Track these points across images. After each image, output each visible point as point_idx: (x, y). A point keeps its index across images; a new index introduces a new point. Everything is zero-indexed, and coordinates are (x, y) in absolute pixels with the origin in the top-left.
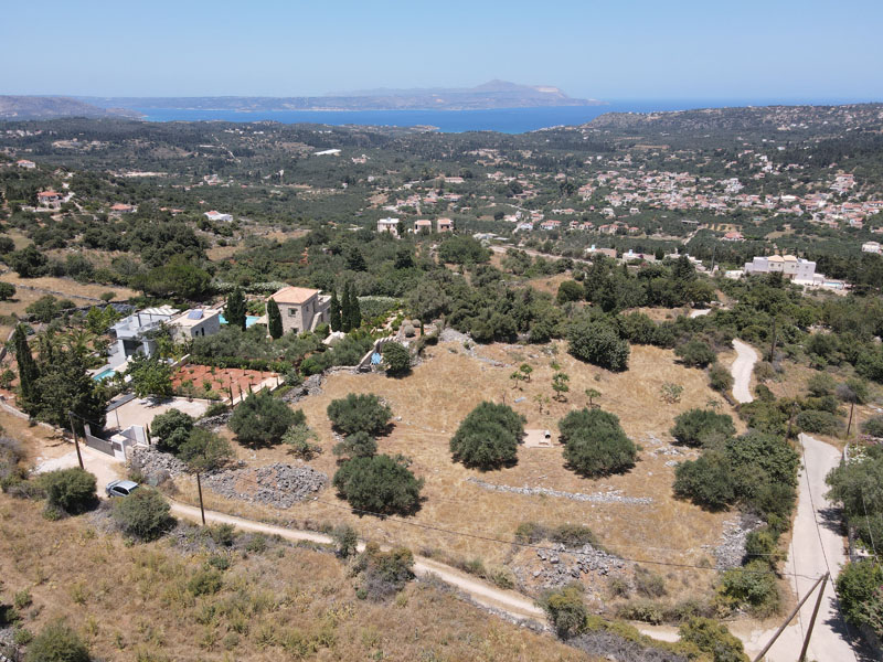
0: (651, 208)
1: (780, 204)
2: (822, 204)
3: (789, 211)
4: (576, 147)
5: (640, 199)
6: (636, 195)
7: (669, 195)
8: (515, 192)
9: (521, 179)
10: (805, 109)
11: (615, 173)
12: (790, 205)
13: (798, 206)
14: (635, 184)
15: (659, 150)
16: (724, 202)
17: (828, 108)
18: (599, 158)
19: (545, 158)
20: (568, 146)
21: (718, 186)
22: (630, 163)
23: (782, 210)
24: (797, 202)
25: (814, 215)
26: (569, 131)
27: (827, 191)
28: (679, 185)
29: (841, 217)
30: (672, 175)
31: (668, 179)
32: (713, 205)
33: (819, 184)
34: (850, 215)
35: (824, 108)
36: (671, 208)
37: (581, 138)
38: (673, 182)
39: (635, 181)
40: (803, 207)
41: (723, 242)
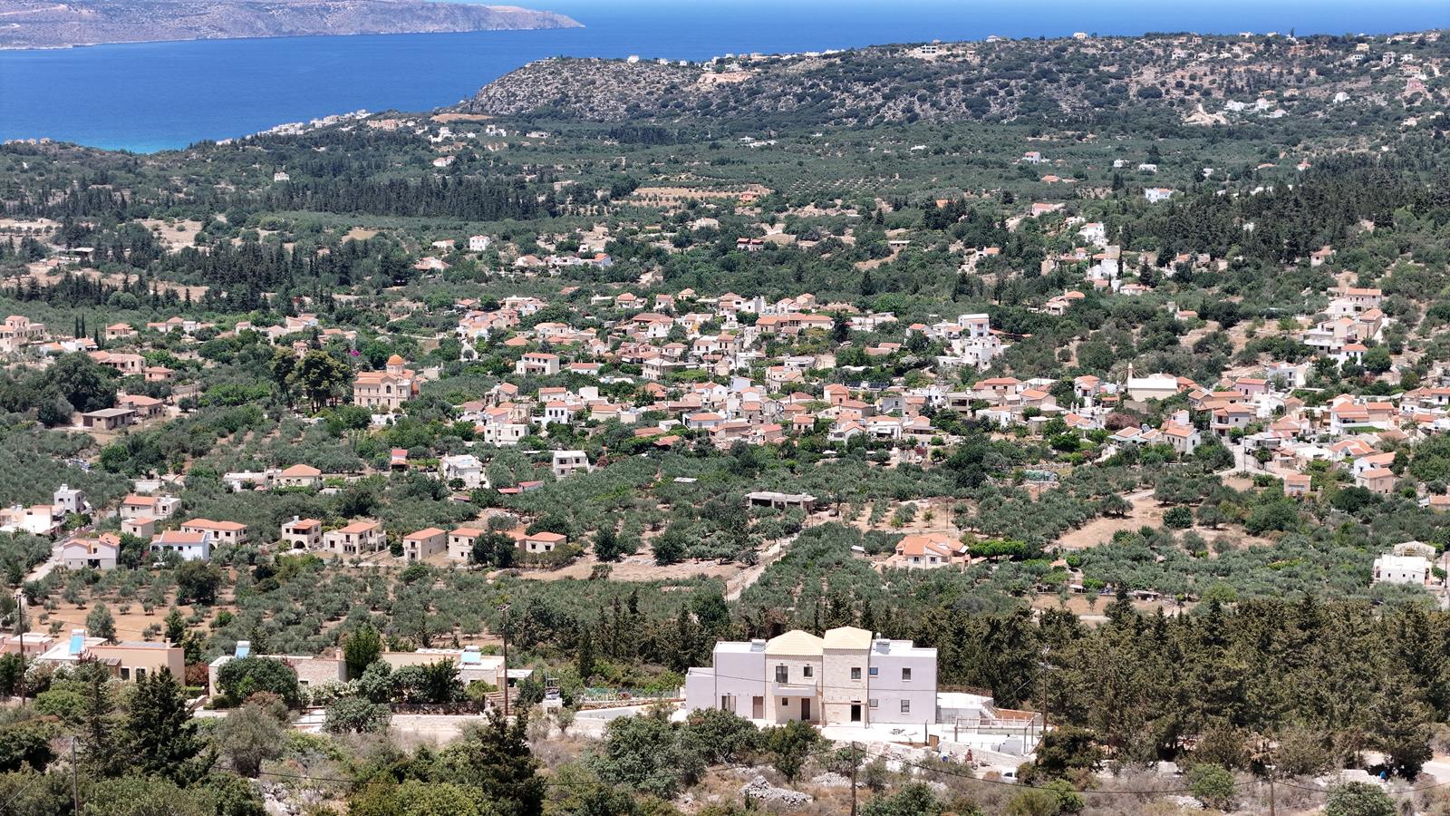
0: (640, 448)
1: (1122, 413)
2: (1266, 403)
3: (1153, 436)
4: (398, 200)
5: (604, 411)
6: (589, 394)
7: (718, 392)
8: (80, 402)
9: (120, 345)
10: (1271, 47)
11: (530, 306)
12: (1157, 413)
13: (1182, 417)
14: (599, 348)
15: (724, 210)
16: (927, 411)
17: (1348, 44)
18: (479, 243)
19: (252, 252)
20: (362, 201)
21: (918, 344)
22: (603, 262)
23: (1130, 435)
24: (1182, 399)
25: (1238, 451)
26: (380, 135)
27: (1293, 353)
28: (771, 346)
29: (1327, 453)
30: (747, 307)
31: (732, 323)
32: (883, 425)
33: (1270, 329)
34: (1354, 444)
35: (1333, 42)
36: (723, 442)
37: (424, 164)
38: (751, 334)
39: (603, 334)
40: (1200, 422)
41: (891, 575)
